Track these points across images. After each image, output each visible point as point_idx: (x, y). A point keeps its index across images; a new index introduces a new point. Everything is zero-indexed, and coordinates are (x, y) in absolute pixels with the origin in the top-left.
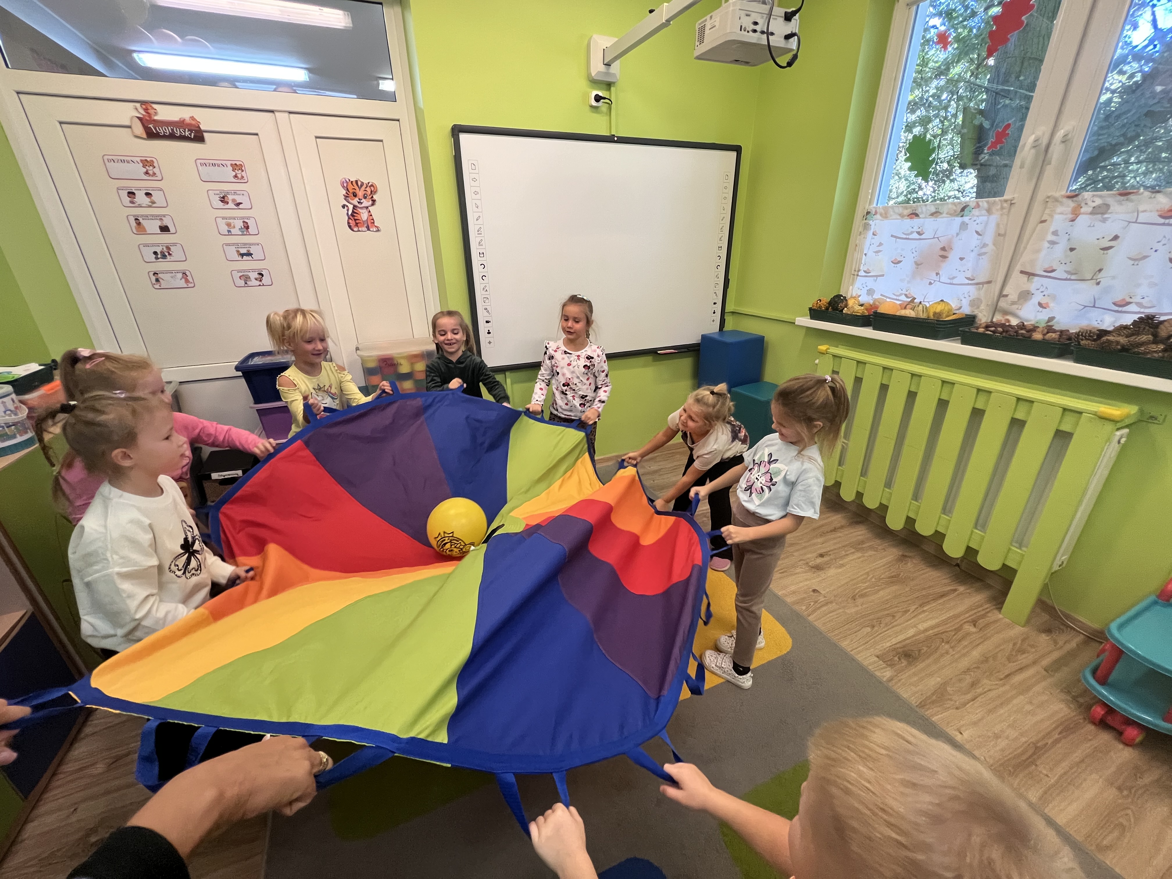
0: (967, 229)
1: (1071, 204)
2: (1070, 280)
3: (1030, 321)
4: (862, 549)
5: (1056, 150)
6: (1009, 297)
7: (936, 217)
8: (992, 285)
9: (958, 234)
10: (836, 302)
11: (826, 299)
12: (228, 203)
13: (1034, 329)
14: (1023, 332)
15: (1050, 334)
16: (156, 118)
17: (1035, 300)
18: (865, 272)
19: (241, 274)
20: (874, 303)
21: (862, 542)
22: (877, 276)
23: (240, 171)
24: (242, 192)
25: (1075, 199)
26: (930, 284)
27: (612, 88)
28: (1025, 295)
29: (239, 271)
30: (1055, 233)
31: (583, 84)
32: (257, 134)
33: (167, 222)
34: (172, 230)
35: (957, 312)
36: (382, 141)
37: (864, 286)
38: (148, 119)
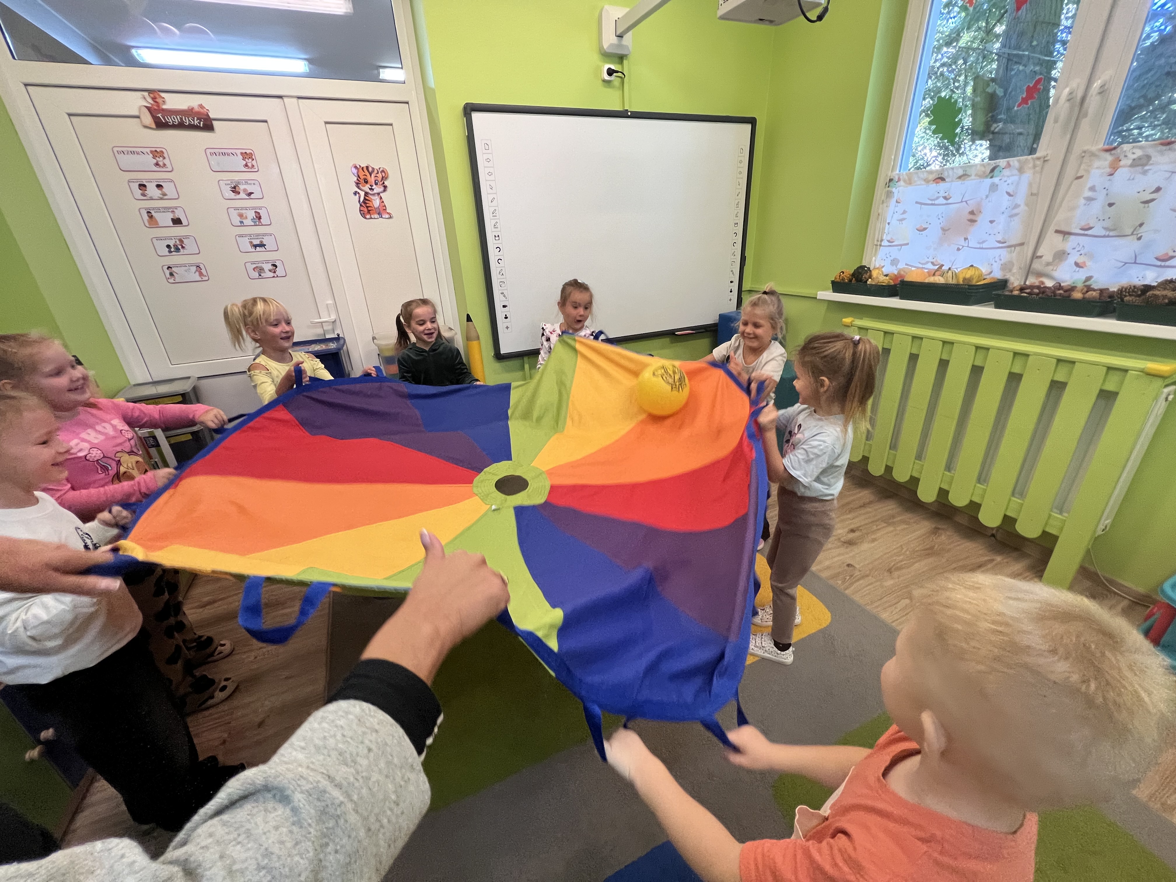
0: (997, 190)
1: (1109, 158)
2: (1108, 236)
3: (1066, 281)
4: (893, 524)
5: (1093, 102)
6: (1043, 258)
7: (964, 180)
8: (1025, 247)
9: (987, 197)
10: (860, 273)
11: (850, 270)
12: (239, 193)
13: (1072, 289)
14: (1061, 292)
15: (1090, 293)
16: (164, 107)
17: (1071, 260)
18: (889, 241)
19: (255, 266)
20: (899, 273)
21: (893, 517)
22: (901, 245)
23: (250, 160)
24: (252, 182)
25: (1113, 152)
26: (958, 249)
27: (625, 62)
28: (1061, 256)
29: (253, 263)
30: (1092, 189)
31: (595, 58)
32: (266, 121)
33: (179, 214)
34: (184, 222)
35: (988, 277)
36: (391, 125)
37: (888, 256)
38: (156, 107)
